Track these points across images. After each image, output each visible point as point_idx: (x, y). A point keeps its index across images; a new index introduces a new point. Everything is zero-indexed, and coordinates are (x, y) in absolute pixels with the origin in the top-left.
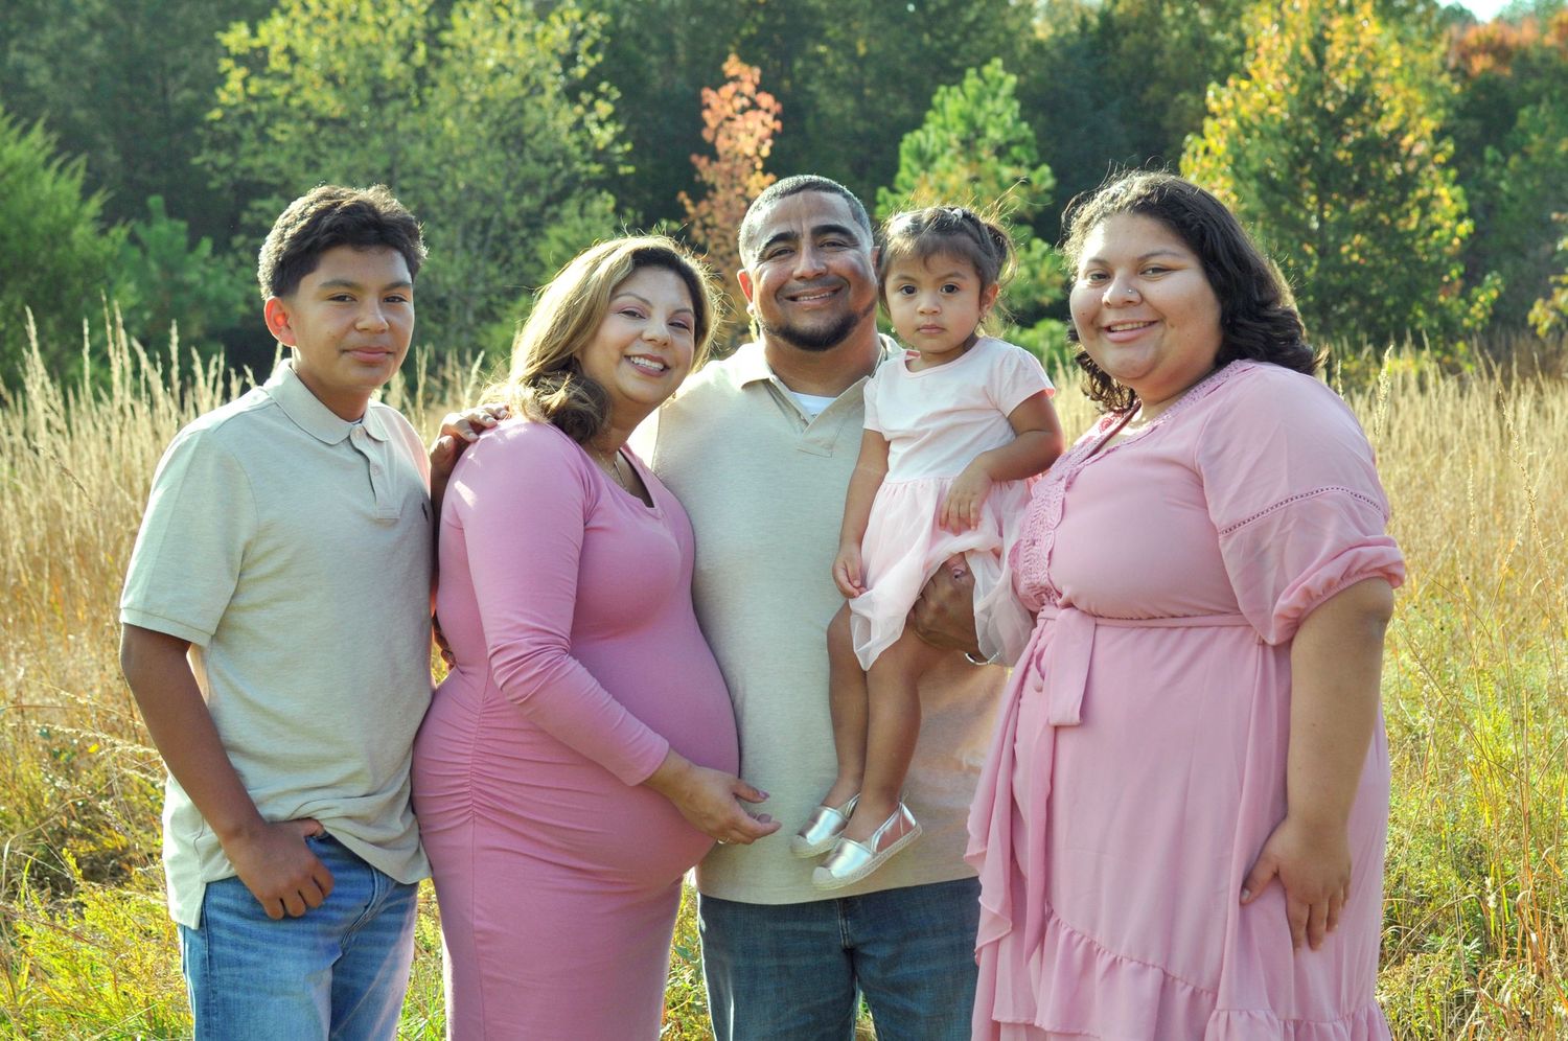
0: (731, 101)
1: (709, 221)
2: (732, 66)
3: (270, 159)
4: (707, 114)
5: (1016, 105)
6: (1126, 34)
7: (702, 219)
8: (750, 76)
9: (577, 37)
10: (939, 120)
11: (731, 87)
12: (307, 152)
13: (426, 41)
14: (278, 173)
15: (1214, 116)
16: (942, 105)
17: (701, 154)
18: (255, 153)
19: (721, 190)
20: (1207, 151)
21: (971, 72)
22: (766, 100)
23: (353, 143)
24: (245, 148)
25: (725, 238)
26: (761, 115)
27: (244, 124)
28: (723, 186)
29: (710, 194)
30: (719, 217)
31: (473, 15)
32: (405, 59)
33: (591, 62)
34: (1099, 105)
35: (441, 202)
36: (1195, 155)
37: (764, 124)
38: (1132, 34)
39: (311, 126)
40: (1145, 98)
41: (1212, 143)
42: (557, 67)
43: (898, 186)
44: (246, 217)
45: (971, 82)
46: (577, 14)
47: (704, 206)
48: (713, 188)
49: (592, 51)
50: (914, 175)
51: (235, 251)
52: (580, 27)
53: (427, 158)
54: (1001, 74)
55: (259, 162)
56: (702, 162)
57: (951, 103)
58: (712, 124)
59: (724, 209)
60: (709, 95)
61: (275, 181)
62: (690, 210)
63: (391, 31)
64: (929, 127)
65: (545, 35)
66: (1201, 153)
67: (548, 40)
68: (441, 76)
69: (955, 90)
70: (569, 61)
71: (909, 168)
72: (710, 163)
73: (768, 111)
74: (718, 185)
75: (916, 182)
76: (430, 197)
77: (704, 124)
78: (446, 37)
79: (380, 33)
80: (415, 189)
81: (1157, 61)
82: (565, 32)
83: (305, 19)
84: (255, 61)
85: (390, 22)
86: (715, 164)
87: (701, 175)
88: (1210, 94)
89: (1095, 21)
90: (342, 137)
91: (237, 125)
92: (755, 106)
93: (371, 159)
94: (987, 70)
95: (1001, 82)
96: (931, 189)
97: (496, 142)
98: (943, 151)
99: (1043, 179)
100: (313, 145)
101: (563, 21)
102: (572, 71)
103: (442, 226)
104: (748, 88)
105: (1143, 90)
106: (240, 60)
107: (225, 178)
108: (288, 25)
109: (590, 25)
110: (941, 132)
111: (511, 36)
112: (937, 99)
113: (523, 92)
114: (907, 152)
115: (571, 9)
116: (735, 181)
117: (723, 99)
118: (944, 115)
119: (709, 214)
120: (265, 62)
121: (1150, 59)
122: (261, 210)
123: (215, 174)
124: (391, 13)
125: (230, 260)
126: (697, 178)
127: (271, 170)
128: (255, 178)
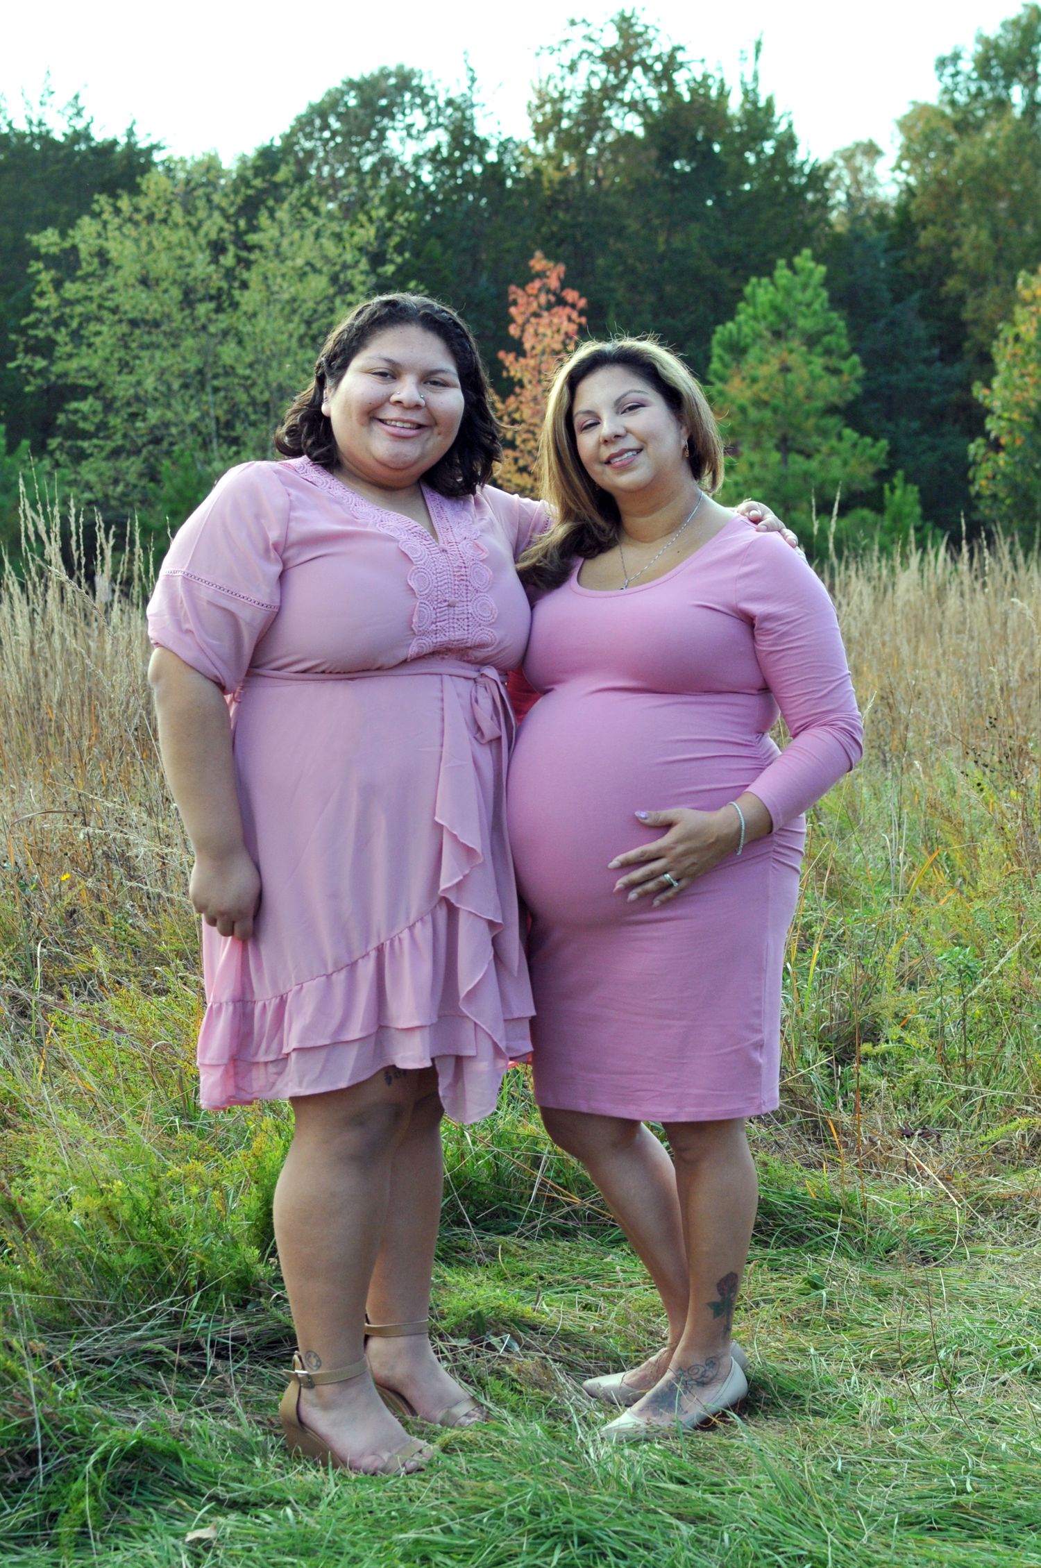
0: (537, 296)
1: (517, 416)
2: (539, 262)
3: (85, 362)
4: (513, 310)
5: (825, 294)
6: (924, 228)
7: (509, 415)
8: (555, 274)
9: (384, 236)
10: (750, 310)
11: (537, 284)
12: (121, 353)
13: (235, 243)
14: (93, 376)
15: (1026, 304)
16: (754, 294)
17: (508, 351)
18: (70, 356)
19: (529, 387)
20: (1017, 338)
21: (781, 262)
22: (571, 295)
23: (165, 344)
24: (60, 351)
25: (533, 433)
26: (568, 310)
27: (57, 329)
28: (530, 382)
29: (517, 390)
30: (526, 413)
31: (279, 215)
32: (215, 261)
33: (399, 260)
34: (898, 298)
35: (253, 402)
36: (1006, 342)
37: (570, 319)
38: (930, 228)
39: (125, 328)
40: (944, 290)
41: (1022, 329)
42: (364, 264)
43: (712, 378)
44: (61, 419)
45: (782, 273)
46: (382, 212)
47: (512, 400)
48: (521, 384)
49: (400, 249)
50: (726, 366)
51: (51, 453)
52: (388, 225)
53: (238, 359)
54: (811, 265)
55: (73, 365)
56: (508, 358)
57: (761, 292)
58: (520, 320)
59: (532, 405)
60: (515, 292)
61: (91, 383)
62: (499, 406)
63: (202, 232)
64: (741, 318)
65: (352, 235)
66: (1011, 340)
67: (356, 239)
68: (253, 276)
69: (765, 280)
70: (377, 259)
71: (721, 359)
72: (516, 359)
73: (573, 306)
74: (525, 381)
75: (728, 373)
76: (242, 397)
77: (511, 320)
78: (252, 238)
79: (191, 235)
80: (226, 389)
81: (956, 254)
82: (372, 231)
83: (117, 221)
84: (66, 263)
85: (200, 223)
86: (522, 360)
87: (508, 371)
88: (1020, 281)
89: (892, 214)
90: (154, 338)
91: (50, 330)
92: (561, 302)
93: (184, 359)
94: (797, 261)
95: (811, 272)
96: (744, 379)
97: (307, 341)
98: (754, 341)
99: (854, 368)
100: (126, 347)
101: (370, 220)
102: (380, 270)
103: (253, 424)
104: (554, 283)
105: (942, 283)
106: (51, 261)
107: (39, 381)
108: (99, 227)
109: (396, 222)
110: (751, 323)
111: (318, 235)
112: (748, 290)
113: (331, 291)
114: (721, 344)
115: (377, 208)
116: (542, 377)
117: (529, 296)
118: (755, 306)
119: (517, 409)
120: (77, 264)
121: (949, 252)
122: (76, 411)
123: (31, 378)
124: (202, 214)
125: (47, 463)
126: (505, 374)
127: (84, 373)
128: (70, 381)
